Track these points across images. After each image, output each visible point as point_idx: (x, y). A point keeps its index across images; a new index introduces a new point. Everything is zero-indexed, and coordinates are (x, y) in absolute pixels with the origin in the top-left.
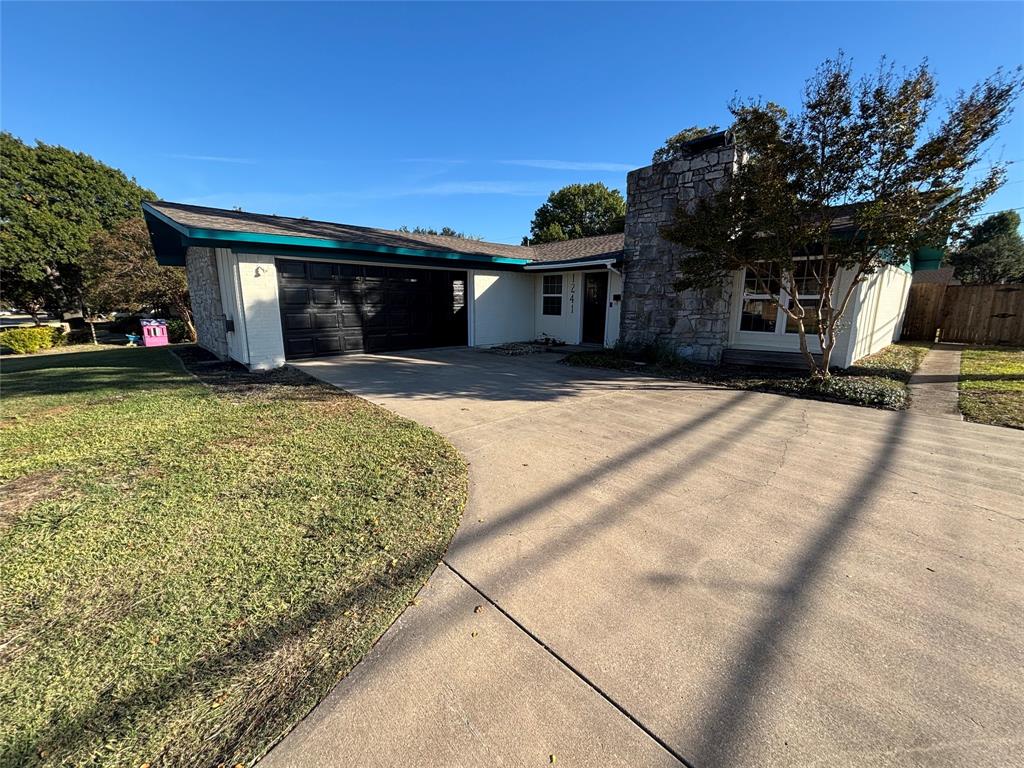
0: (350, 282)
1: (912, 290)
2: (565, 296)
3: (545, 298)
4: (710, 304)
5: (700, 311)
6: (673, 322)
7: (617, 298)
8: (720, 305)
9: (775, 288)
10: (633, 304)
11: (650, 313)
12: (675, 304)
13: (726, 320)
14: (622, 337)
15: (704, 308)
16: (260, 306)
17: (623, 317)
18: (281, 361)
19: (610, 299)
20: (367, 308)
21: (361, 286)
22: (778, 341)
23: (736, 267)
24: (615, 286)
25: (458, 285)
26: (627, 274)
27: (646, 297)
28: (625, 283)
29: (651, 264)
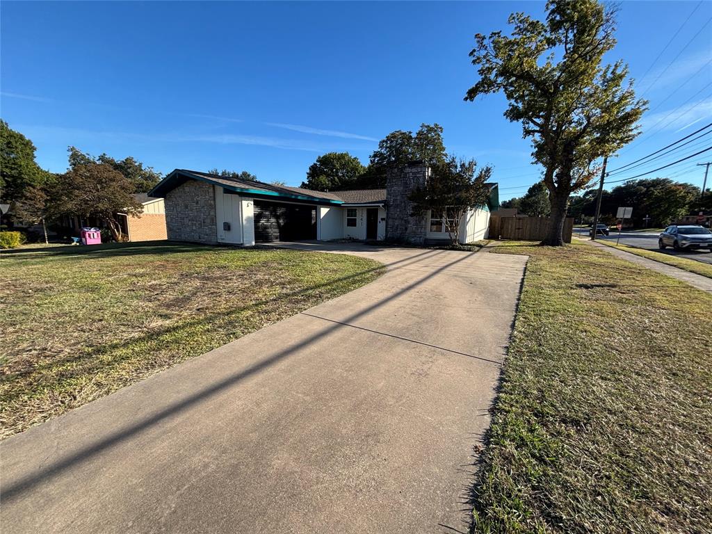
0: (275, 211)
1: (490, 218)
2: (358, 218)
3: (348, 219)
4: (420, 222)
5: (416, 224)
6: (406, 229)
7: (383, 219)
8: (423, 222)
9: (441, 217)
10: (390, 222)
11: (398, 225)
12: (407, 222)
13: (425, 228)
14: (386, 235)
15: (418, 223)
16: (248, 219)
17: (386, 227)
18: (254, 243)
19: (379, 220)
20: (281, 221)
21: (279, 212)
22: (443, 235)
23: (429, 209)
24: (382, 214)
25: (314, 212)
26: (388, 210)
27: (396, 219)
28: (387, 213)
29: (397, 206)
